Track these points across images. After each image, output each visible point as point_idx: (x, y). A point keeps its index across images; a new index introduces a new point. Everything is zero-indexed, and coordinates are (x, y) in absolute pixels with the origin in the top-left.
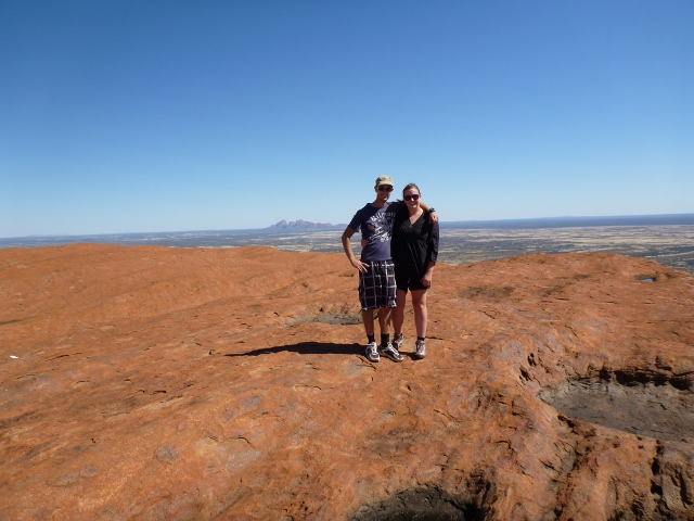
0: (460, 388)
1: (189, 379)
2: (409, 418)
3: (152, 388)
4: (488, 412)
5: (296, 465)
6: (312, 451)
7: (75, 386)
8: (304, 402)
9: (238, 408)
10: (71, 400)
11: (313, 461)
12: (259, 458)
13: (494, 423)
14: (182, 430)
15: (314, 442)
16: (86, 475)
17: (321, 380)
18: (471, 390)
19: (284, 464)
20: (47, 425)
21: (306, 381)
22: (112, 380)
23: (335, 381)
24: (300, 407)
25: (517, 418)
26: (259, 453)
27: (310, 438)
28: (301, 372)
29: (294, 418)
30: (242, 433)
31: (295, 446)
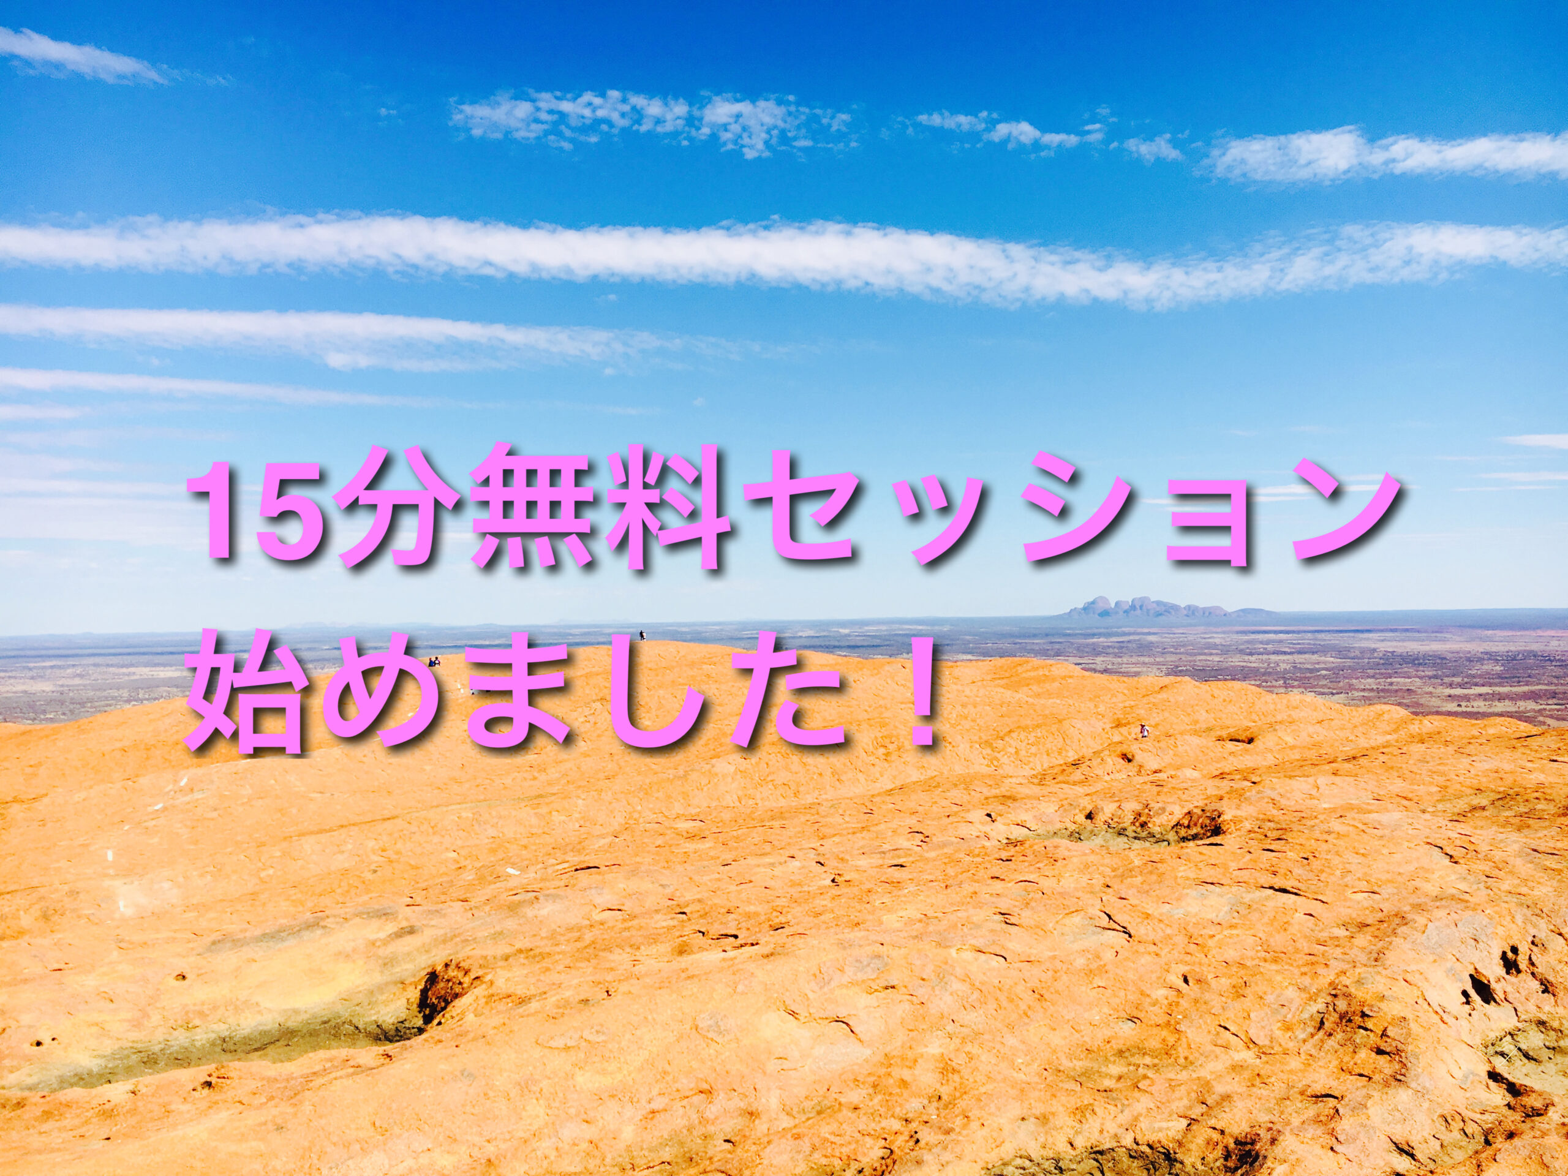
0: (1291, 993)
1: (782, 919)
2: (1165, 1033)
3: (716, 929)
4: (1331, 1043)
5: (926, 1078)
6: (959, 1060)
7: (597, 916)
8: (966, 978)
9: (841, 970)
10: (588, 937)
11: (956, 1077)
12: (866, 1061)
13: (1335, 1063)
14: (743, 993)
15: (968, 1048)
16: (590, 1038)
17: (1010, 945)
18: (1313, 998)
19: (906, 1075)
20: (548, 969)
21: (980, 943)
22: (657, 911)
23: (1041, 950)
24: (956, 986)
25: (1382, 1060)
26: (868, 1052)
27: (963, 1040)
28: (978, 926)
29: (943, 1002)
30: (842, 1013)
31: (935, 1047)
